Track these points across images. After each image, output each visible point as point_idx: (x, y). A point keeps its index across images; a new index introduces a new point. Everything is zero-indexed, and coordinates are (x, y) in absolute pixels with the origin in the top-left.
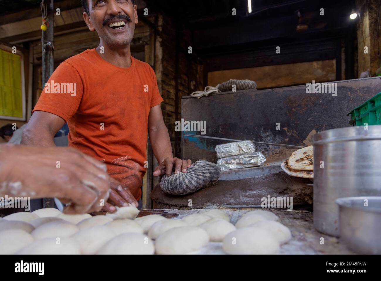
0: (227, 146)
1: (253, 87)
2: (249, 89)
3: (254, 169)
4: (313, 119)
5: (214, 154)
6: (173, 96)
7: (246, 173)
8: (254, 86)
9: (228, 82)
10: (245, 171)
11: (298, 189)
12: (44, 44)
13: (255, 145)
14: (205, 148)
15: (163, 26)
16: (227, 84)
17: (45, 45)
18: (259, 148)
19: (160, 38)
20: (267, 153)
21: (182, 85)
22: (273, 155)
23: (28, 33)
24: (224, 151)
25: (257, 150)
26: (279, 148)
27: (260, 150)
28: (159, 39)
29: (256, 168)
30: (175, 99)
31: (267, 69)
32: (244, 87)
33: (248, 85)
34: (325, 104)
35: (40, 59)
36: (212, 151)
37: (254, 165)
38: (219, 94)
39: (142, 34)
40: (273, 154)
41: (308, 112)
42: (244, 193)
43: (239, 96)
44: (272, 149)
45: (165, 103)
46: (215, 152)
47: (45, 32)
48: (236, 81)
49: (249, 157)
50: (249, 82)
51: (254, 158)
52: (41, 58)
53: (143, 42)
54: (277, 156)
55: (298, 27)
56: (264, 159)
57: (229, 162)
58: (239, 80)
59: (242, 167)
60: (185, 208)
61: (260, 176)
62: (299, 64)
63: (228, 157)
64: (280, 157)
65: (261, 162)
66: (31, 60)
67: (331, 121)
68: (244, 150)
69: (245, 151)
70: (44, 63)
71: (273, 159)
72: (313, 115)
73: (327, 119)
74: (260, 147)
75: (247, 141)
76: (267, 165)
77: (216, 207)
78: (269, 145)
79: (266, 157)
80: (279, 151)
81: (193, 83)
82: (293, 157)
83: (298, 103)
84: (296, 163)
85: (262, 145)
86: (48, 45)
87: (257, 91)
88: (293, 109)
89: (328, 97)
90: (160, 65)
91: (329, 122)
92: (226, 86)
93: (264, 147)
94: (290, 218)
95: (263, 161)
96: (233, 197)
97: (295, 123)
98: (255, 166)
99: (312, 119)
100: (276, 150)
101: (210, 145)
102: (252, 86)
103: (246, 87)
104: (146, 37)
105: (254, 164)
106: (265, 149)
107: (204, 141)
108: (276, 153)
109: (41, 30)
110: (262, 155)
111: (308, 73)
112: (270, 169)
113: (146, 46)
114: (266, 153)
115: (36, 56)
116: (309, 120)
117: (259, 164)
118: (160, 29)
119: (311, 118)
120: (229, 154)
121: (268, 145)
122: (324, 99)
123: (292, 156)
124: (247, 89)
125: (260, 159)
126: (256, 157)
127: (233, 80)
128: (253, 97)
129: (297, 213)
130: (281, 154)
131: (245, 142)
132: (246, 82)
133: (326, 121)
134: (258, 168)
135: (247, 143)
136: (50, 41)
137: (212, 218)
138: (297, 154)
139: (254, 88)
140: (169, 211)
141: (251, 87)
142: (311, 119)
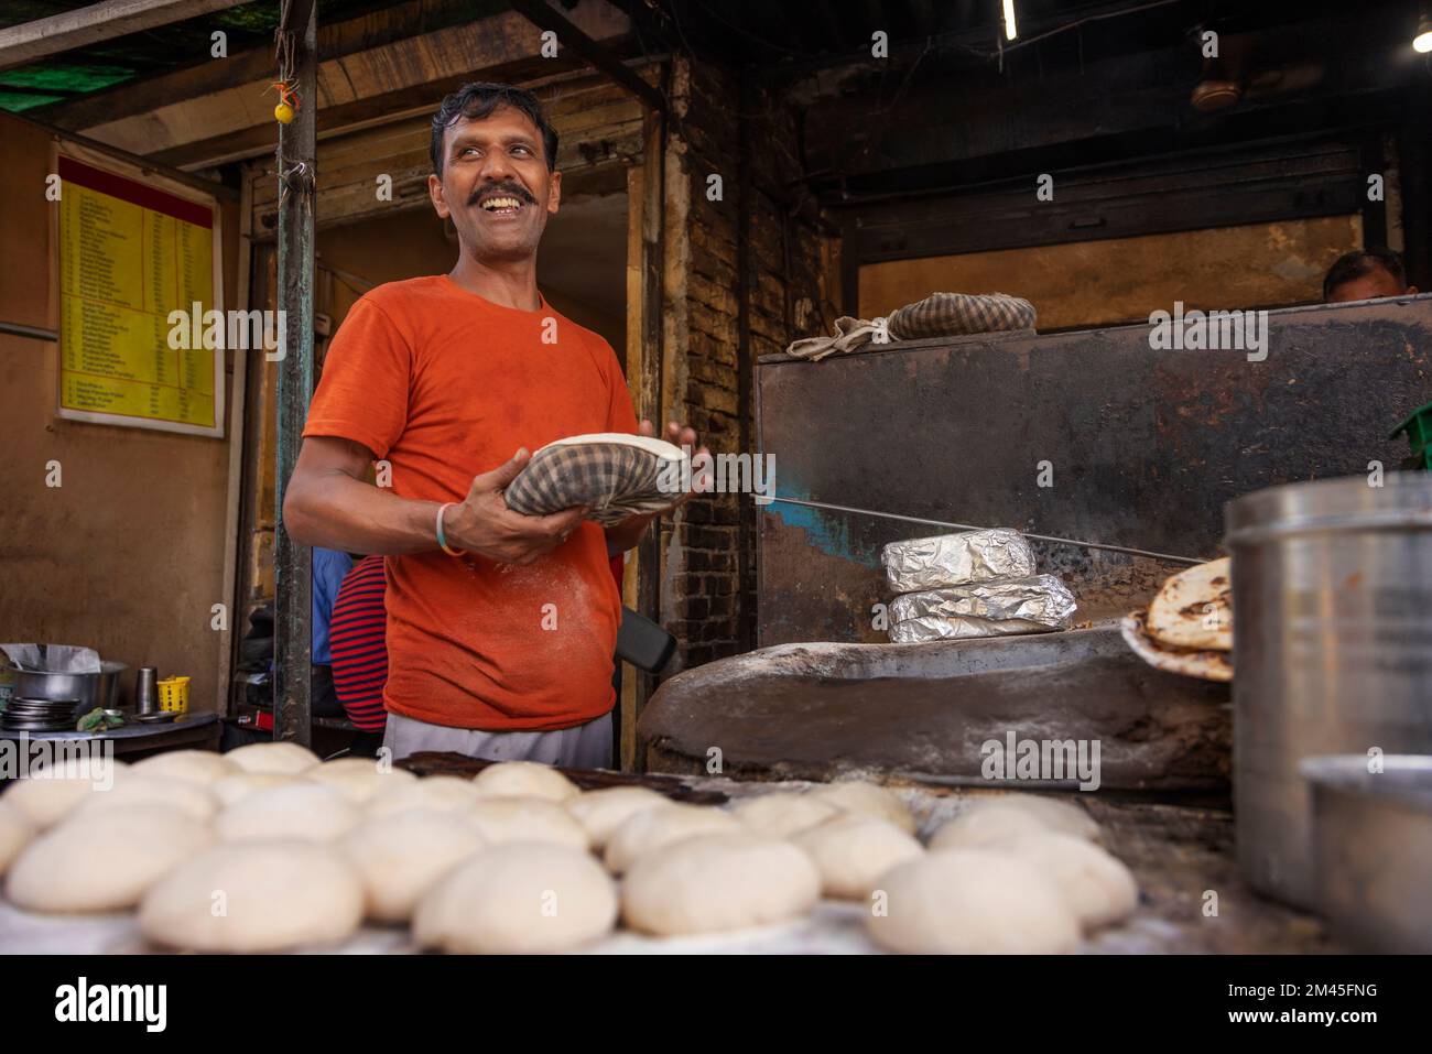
0: (923, 549)
1: (1021, 323)
2: (1008, 328)
3: (1031, 641)
4: (1261, 448)
5: (877, 577)
6: (730, 354)
7: (997, 653)
8: (1027, 316)
9: (927, 301)
10: (996, 646)
11: (1189, 724)
12: (283, 171)
13: (1035, 548)
14: (845, 553)
15: (693, 99)
16: (921, 309)
17: (287, 172)
18: (1049, 559)
19: (682, 140)
20: (1081, 578)
21: (764, 313)
22: (1107, 591)
23: (238, 133)
24: (916, 567)
25: (1041, 567)
26: (1129, 562)
27: (1058, 568)
28: (678, 146)
29: (1039, 638)
30: (736, 367)
31: (1084, 252)
32: (988, 319)
33: (1003, 315)
34: (1311, 390)
35: (271, 221)
36: (871, 564)
37: (1031, 627)
38: (893, 346)
39: (618, 128)
40: (1106, 584)
41: (1242, 421)
42: (979, 728)
43: (968, 354)
44: (1101, 563)
45: (701, 381)
46: (883, 571)
47: (289, 129)
48: (957, 299)
49: (1013, 593)
50: (1008, 303)
51: (1032, 598)
52: (276, 217)
53: (621, 155)
54: (1123, 595)
55: (1202, 90)
56: (1070, 603)
57: (932, 609)
58: (969, 293)
59: (985, 631)
60: (759, 777)
61: (1041, 668)
62: (1213, 232)
63: (931, 589)
64: (1135, 597)
65: (1058, 613)
66: (245, 226)
67: (1336, 461)
68: (991, 565)
69: (996, 571)
70: (282, 235)
71: (1105, 603)
72: (1263, 435)
73: (1321, 453)
74: (1053, 555)
75: (1002, 532)
76: (1084, 627)
77: (872, 777)
78: (1090, 551)
79: (1078, 597)
80: (1130, 573)
81: (804, 306)
82: (1170, 596)
83: (1199, 386)
84: (1180, 618)
85: (1063, 546)
86: (297, 172)
87: (1036, 338)
88: (1182, 411)
89: (1323, 365)
90: (680, 241)
91: (1329, 462)
92: (918, 319)
93: (1070, 557)
94: (1155, 836)
95: (1065, 613)
96: (937, 743)
97: (1194, 463)
98: (1036, 628)
99: (1260, 452)
100: (1118, 569)
101: (861, 543)
102: (1019, 316)
103: (995, 322)
104: (629, 138)
105: (1031, 620)
106: (1076, 563)
107: (838, 527)
108: (1117, 583)
109: (275, 123)
110: (1063, 590)
111: (1248, 269)
112: (1092, 643)
113: (631, 172)
114: (1078, 578)
115: (261, 211)
116: (1247, 452)
117: (1052, 624)
118: (681, 108)
119: (1252, 447)
120: (934, 577)
121: (1084, 551)
122: (1305, 372)
123: (1166, 593)
124: (998, 330)
125: (1054, 602)
126: (1040, 594)
127: (944, 296)
128: (1023, 360)
129: (1185, 819)
130: (1138, 587)
131: (995, 535)
132: (996, 305)
133: (1316, 458)
134: (1046, 639)
135: (1005, 539)
136: (303, 159)
137: (841, 813)
138: (1184, 583)
139: (1027, 325)
140: (697, 783)
141: (1015, 320)
142: (1254, 450)
